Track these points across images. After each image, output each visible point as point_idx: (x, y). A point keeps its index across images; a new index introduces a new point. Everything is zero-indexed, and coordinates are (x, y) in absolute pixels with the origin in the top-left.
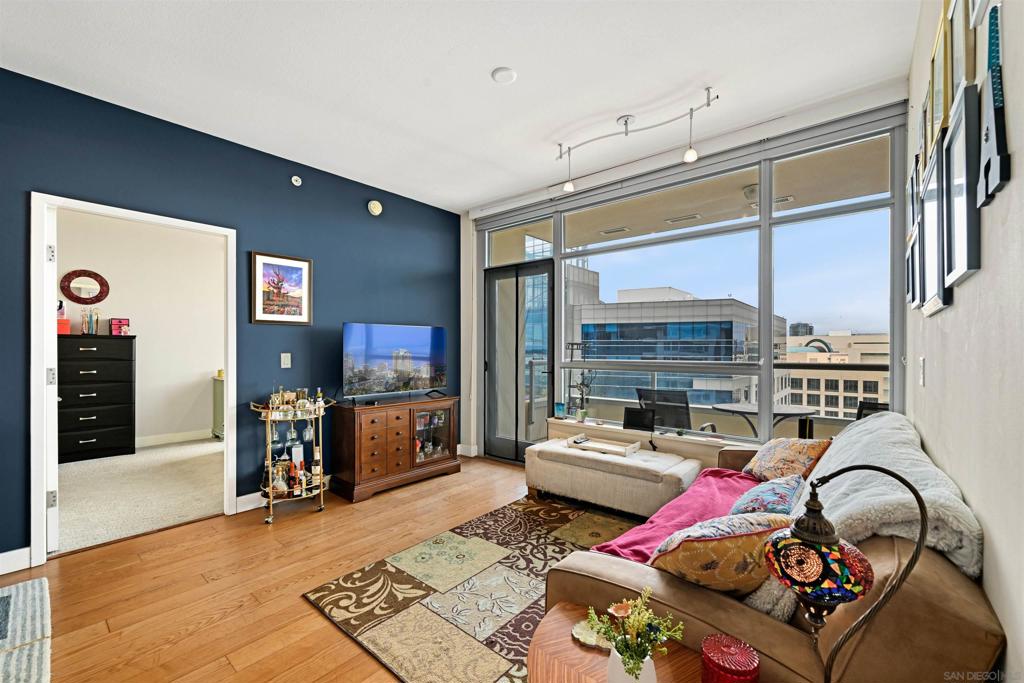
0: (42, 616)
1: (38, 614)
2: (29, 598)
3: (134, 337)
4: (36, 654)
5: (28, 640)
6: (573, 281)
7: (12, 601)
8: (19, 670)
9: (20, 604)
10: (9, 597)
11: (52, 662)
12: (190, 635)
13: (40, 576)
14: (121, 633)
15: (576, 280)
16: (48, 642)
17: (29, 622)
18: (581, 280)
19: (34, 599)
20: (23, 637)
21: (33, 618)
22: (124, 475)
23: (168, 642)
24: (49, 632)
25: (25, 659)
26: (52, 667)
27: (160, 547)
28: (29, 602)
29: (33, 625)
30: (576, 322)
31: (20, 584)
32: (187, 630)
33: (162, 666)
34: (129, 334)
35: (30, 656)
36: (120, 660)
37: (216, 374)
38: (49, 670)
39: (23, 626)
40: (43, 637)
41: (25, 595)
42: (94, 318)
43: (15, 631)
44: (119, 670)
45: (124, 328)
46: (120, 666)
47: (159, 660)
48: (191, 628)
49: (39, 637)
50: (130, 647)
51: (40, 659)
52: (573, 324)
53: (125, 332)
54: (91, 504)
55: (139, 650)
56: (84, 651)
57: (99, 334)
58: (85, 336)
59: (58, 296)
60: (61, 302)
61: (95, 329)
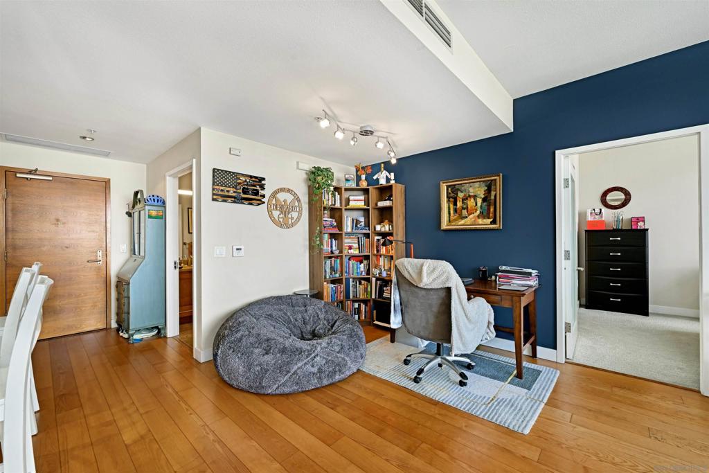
0: (547, 390)
1: (546, 388)
2: (548, 377)
3: (647, 230)
4: (535, 407)
5: (536, 398)
7: (541, 374)
8: (526, 409)
9: (543, 379)
10: (541, 372)
11: (539, 416)
12: (614, 464)
13: (557, 369)
14: (575, 427)
16: (542, 405)
17: (541, 389)
19: (549, 379)
20: (535, 395)
21: (543, 389)
22: (633, 328)
23: (597, 455)
24: (545, 401)
25: (530, 406)
26: (538, 419)
27: (629, 389)
28: (547, 379)
29: (542, 392)
31: (548, 368)
32: (613, 459)
33: (584, 467)
34: (644, 227)
35: (532, 406)
36: (566, 443)
38: (535, 419)
39: (538, 390)
40: (542, 401)
41: (547, 375)
42: (621, 218)
43: (534, 390)
44: (562, 448)
45: (641, 224)
46: (564, 446)
47: (586, 461)
48: (617, 460)
49: (540, 400)
50: (575, 439)
51: (535, 411)
53: (640, 226)
54: (602, 340)
55: (578, 446)
56: (553, 422)
57: (624, 228)
58: (614, 230)
59: (599, 205)
60: (601, 210)
61: (620, 225)
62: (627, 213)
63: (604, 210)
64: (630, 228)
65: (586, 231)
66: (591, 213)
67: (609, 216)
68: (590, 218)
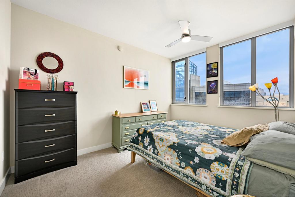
3: (76, 92)
6: (193, 79)
15: (193, 78)
18: (195, 79)
30: (193, 92)
34: (74, 90)
37: (114, 113)
42: (55, 81)
45: (71, 87)
52: (192, 92)
53: (71, 90)
57: (57, 90)
58: (48, 92)
59: (34, 67)
60: (36, 71)
61: (55, 87)
62: (61, 78)
63: (39, 71)
64: (63, 91)
65: (15, 90)
66: (25, 72)
67: (43, 77)
68: (22, 77)
